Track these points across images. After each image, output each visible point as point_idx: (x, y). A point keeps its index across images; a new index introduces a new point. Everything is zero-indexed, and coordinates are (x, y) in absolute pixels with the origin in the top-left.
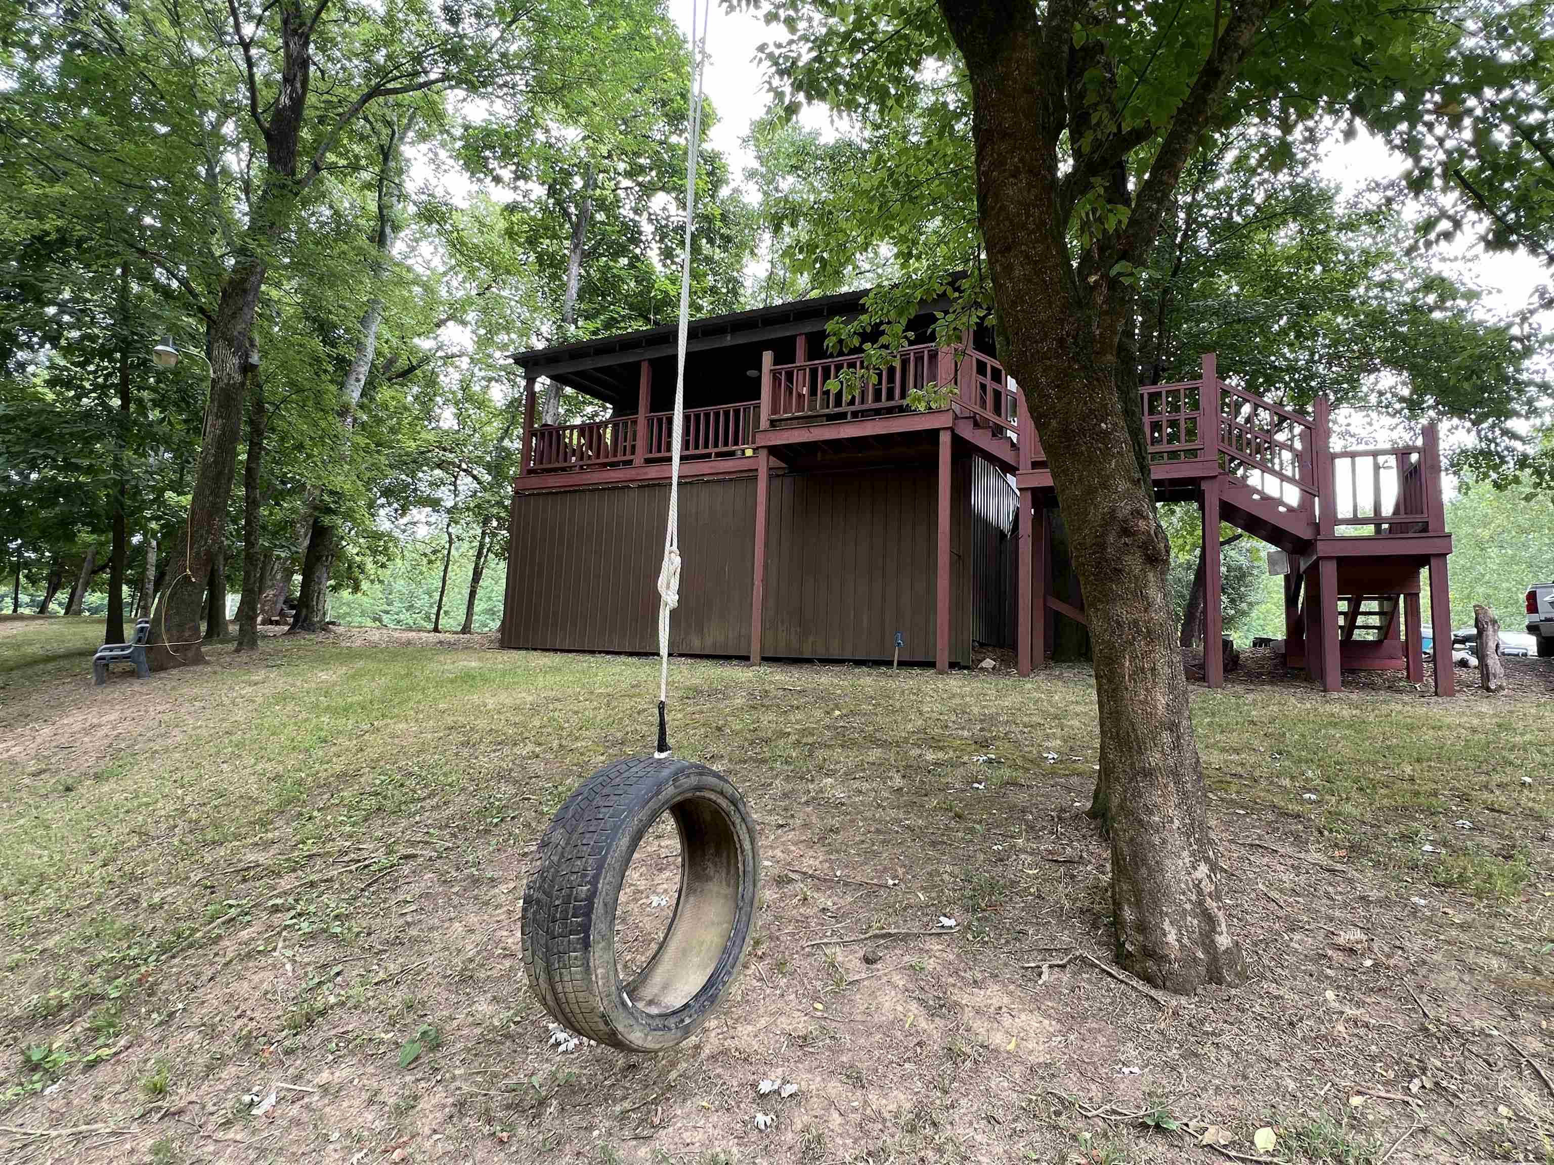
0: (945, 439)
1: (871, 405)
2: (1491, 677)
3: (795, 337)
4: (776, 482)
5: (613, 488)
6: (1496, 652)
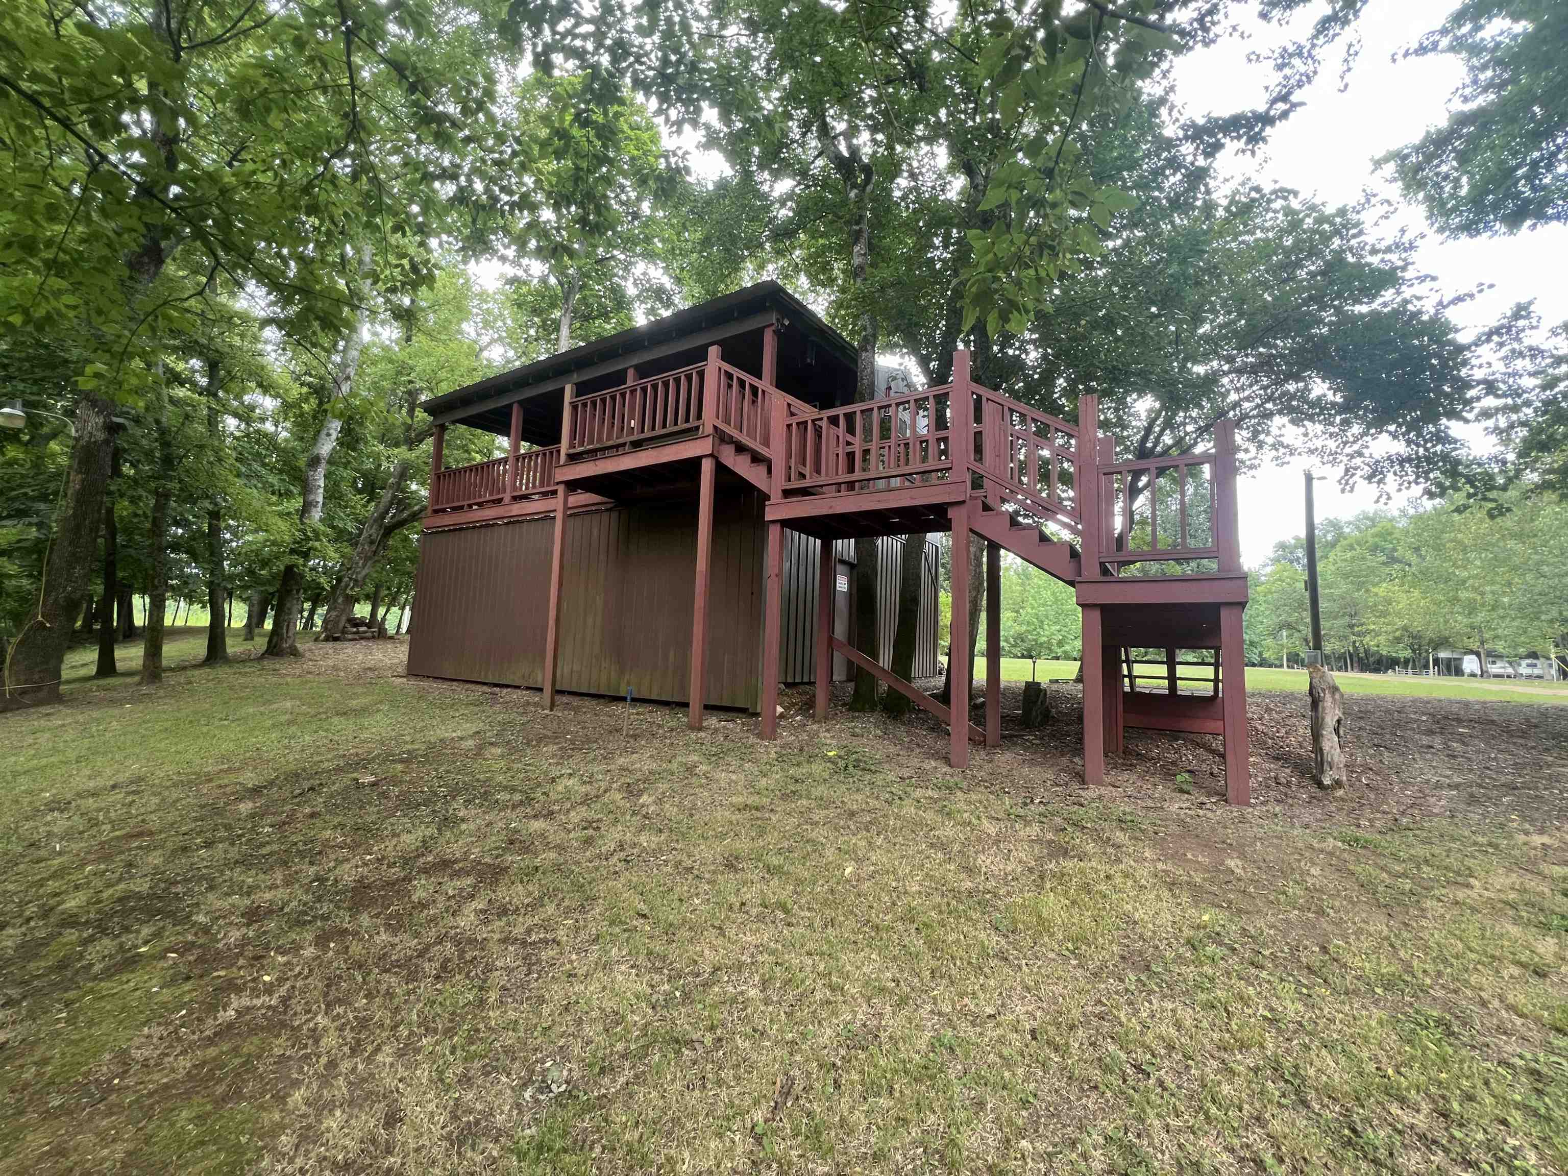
0: (707, 467)
1: (647, 434)
2: (1326, 767)
3: (625, 370)
4: (605, 516)
5: (487, 526)
6: (1337, 731)
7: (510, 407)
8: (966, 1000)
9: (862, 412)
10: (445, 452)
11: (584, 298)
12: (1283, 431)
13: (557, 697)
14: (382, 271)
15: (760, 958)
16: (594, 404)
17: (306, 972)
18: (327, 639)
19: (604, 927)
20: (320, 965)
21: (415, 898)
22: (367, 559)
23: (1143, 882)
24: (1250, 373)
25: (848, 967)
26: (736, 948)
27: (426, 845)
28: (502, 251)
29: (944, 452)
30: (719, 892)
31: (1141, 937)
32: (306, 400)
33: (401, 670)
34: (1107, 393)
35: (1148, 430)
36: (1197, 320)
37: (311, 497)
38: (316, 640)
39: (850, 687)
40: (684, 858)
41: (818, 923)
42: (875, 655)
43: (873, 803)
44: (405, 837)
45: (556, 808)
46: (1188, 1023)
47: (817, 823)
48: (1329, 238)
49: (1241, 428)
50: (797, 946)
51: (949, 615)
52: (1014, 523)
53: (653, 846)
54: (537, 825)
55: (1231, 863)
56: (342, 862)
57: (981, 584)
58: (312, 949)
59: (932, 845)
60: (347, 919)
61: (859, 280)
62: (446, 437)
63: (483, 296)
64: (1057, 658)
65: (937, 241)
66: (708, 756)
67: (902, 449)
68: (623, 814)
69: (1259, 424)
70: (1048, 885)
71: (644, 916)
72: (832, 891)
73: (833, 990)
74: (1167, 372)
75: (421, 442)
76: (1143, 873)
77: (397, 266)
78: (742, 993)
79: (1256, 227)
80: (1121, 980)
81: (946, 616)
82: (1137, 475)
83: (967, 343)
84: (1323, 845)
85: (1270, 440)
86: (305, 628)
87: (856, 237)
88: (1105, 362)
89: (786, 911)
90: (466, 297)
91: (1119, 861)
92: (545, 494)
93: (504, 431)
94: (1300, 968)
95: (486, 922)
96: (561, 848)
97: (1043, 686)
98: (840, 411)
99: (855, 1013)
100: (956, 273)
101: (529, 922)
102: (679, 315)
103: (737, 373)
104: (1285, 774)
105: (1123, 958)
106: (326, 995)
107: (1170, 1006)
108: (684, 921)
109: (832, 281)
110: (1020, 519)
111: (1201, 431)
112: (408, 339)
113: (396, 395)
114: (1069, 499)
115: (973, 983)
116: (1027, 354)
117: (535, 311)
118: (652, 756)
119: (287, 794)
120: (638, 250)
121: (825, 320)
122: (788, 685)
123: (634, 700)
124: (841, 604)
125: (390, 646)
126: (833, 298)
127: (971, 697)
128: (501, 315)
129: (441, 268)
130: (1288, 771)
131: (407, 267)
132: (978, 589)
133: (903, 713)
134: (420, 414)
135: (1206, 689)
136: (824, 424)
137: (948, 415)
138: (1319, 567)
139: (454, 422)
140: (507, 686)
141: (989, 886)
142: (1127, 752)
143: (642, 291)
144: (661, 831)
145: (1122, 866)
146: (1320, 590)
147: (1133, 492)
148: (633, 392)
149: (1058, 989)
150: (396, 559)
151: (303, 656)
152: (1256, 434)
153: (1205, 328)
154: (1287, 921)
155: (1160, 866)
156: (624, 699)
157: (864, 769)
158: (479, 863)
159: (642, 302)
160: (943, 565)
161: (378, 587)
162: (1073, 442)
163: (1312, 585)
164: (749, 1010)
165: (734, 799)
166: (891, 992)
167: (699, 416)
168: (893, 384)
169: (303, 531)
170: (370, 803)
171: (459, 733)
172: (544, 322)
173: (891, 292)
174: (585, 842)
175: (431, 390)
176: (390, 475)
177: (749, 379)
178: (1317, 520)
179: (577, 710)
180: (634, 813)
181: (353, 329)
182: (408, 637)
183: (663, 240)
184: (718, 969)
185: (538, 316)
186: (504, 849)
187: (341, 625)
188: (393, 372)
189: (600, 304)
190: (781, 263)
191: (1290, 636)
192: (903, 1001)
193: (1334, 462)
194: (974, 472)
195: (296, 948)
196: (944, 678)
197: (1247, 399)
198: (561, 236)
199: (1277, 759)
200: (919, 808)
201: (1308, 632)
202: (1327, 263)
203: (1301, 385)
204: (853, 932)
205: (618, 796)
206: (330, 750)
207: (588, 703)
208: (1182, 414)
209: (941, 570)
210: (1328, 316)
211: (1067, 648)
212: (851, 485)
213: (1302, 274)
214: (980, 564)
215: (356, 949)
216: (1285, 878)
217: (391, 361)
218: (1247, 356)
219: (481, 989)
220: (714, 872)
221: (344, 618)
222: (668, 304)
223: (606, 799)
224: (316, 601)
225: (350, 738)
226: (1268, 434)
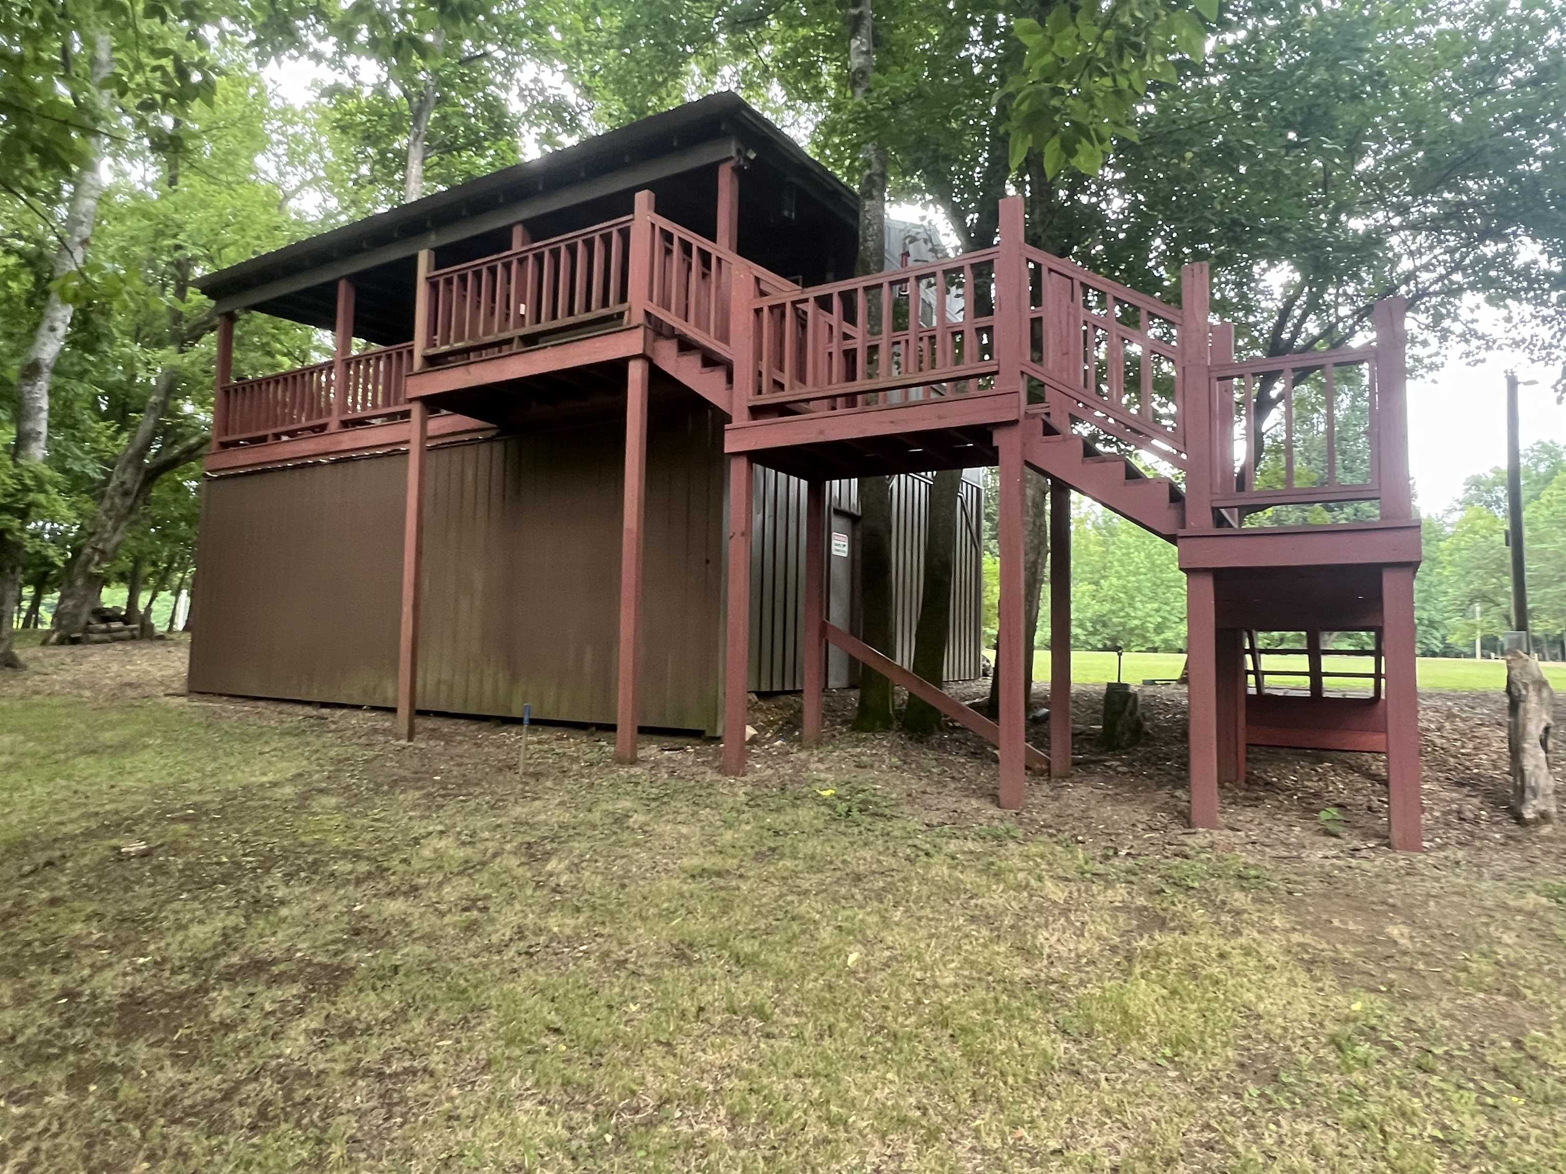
1: (546, 324)
2: (1528, 795)
3: (508, 230)
4: (484, 449)
5: (304, 466)
6: (1544, 744)
7: (332, 286)
8: (1022, 1132)
9: (866, 289)
10: (236, 354)
11: (444, 117)
12: (1477, 314)
13: (419, 721)
14: (131, 77)
15: (726, 1084)
16: (463, 279)
17: (55, 1127)
18: (61, 642)
19: (498, 1049)
20: (76, 1116)
21: (215, 1016)
22: (120, 519)
23: (1271, 961)
24: (1430, 229)
25: (854, 1092)
26: (693, 1071)
27: (227, 940)
28: (315, 45)
29: (988, 349)
30: (666, 993)
31: (1268, 1037)
32: (15, 277)
33: (179, 685)
34: (1223, 260)
35: (1285, 313)
36: (1354, 152)
37: (29, 426)
38: (44, 643)
39: (854, 696)
40: (614, 946)
41: (809, 1031)
42: (889, 650)
43: (888, 861)
44: (195, 929)
45: (422, 881)
46: (1330, 1149)
47: (806, 892)
48: (1544, 30)
49: (1417, 310)
50: (780, 1065)
51: (997, 589)
52: (1089, 451)
53: (568, 931)
54: (395, 907)
55: (1394, 931)
56: (101, 969)
57: (1043, 543)
58: (62, 1095)
59: (973, 919)
60: (114, 1050)
61: (859, 91)
62: (237, 332)
63: (286, 115)
64: (1155, 650)
65: (975, 33)
66: (647, 802)
67: (925, 344)
68: (521, 887)
69: (1443, 304)
70: (1138, 970)
71: (557, 1031)
72: (830, 988)
73: (832, 1124)
74: (1310, 228)
75: (197, 338)
76: (1272, 948)
77: (155, 69)
78: (701, 1133)
79: (1439, 13)
80: (1239, 1096)
81: (992, 592)
82: (1269, 378)
83: (1020, 186)
84: (1520, 903)
85: (1458, 328)
86: (26, 625)
87: (855, 24)
88: (1222, 213)
89: (764, 1017)
90: (261, 117)
91: (1237, 932)
92: (391, 417)
93: (326, 321)
94: (1484, 1072)
95: (324, 1047)
96: (430, 938)
97: (1133, 689)
98: (833, 288)
99: (863, 1154)
100: (1003, 79)
101: (388, 1045)
102: (590, 143)
103: (679, 232)
104: (1472, 805)
105: (1242, 1065)
106: (87, 1159)
107: (1305, 1128)
108: (616, 1037)
109: (819, 92)
110: (1099, 447)
111: (1361, 314)
112: (173, 181)
113: (155, 268)
114: (1170, 416)
115: (1031, 1107)
116: (1109, 202)
117: (370, 138)
118: (562, 803)
119: (13, 872)
120: (525, 43)
121: (810, 151)
122: (761, 695)
123: (533, 722)
124: (840, 576)
125: (158, 650)
126: (821, 117)
127: (1029, 707)
128: (316, 143)
129: (222, 73)
130: (1476, 801)
131: (170, 69)
132: (1038, 550)
133: (931, 733)
134: (195, 297)
135: (1364, 688)
136: (810, 308)
137: (993, 294)
138: (1525, 515)
139: (248, 309)
140: (342, 706)
141: (1053, 972)
142: (1251, 781)
143: (534, 106)
144: (578, 910)
145: (1242, 940)
146: (1526, 544)
147: (1263, 406)
148: (522, 261)
149: (1150, 1111)
150: (163, 519)
151: (24, 667)
152: (1438, 318)
153: (1366, 164)
154: (1469, 1008)
155: (1296, 938)
156: (518, 721)
157: (875, 814)
158: (310, 963)
159: (532, 124)
160: (989, 518)
161: (137, 562)
162: (1174, 332)
163: (1515, 538)
164: (713, 1157)
165: (686, 862)
166: (915, 1124)
167: (623, 298)
168: (911, 248)
169: (19, 478)
170: (140, 881)
171: (270, 777)
172: (382, 153)
173: (906, 111)
174: (467, 929)
175: (211, 259)
176: (153, 390)
177: (697, 241)
178: (1524, 445)
179: (448, 739)
180: (538, 886)
181: (88, 165)
182: (188, 637)
183: (563, 29)
184: (668, 1101)
185: (374, 145)
186: (345, 942)
187: (83, 619)
188: (150, 233)
189: (468, 128)
190: (742, 65)
191: (1484, 613)
192: (932, 1135)
193: (1548, 359)
194: (1031, 379)
195: (37, 1094)
196: (989, 681)
197: (1426, 267)
198: (407, 23)
199: (1460, 784)
200: (955, 867)
201: (1508, 604)
202: (1539, 67)
203: (1502, 246)
204: (861, 1044)
205: (514, 862)
206: (73, 807)
207: (463, 726)
208: (1332, 290)
209: (985, 524)
210: (1542, 145)
211: (1169, 635)
212: (851, 399)
213: (1505, 83)
214: (1042, 513)
215: (128, 1091)
216: (1468, 949)
217: (146, 215)
218: (1425, 204)
219: (319, 1141)
220: (658, 966)
221: (86, 610)
222: (572, 126)
223: (495, 866)
224: (42, 585)
225: (104, 787)
226: (1455, 319)
